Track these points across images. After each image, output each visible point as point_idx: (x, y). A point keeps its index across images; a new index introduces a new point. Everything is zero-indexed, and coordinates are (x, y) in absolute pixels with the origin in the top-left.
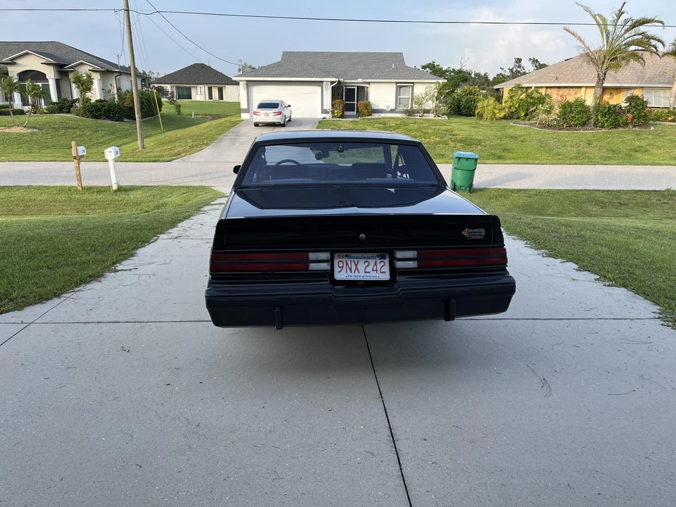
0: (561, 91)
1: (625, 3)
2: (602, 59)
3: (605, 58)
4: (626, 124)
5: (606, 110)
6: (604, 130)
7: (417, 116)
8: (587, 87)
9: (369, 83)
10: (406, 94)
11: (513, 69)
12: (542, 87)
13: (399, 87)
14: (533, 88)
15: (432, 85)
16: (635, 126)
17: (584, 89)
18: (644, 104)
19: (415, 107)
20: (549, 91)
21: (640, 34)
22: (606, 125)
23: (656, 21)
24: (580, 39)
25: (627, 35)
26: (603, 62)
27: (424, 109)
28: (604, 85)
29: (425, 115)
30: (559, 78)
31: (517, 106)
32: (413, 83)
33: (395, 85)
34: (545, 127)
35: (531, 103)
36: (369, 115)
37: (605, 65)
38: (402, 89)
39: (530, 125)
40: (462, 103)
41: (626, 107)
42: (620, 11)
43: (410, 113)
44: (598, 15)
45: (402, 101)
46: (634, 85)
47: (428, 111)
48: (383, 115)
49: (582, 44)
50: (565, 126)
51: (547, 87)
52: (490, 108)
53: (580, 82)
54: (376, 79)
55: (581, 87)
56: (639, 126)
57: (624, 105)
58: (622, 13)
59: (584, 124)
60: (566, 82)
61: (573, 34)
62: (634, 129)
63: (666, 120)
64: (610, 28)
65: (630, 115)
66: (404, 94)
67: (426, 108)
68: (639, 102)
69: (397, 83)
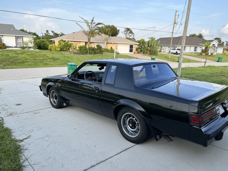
0: (75, 43)
1: (94, 18)
2: (89, 34)
3: (89, 33)
4: (97, 53)
5: (92, 49)
6: (92, 55)
7: (27, 49)
8: (82, 42)
9: (3, 36)
10: (20, 41)
11: (46, 34)
12: (69, 41)
13: (17, 38)
14: (67, 41)
15: (31, 38)
16: (99, 54)
17: (81, 42)
18: (101, 47)
19: (24, 46)
20: (72, 42)
21: (98, 27)
22: (93, 53)
23: (103, 24)
24: (81, 27)
25: (95, 27)
26: (89, 35)
27: (29, 47)
28: (90, 41)
29: (29, 49)
30: (74, 38)
31: (63, 47)
32: (23, 37)
33: (15, 37)
34: (75, 54)
35: (67, 46)
36: (5, 49)
37: (90, 36)
38: (18, 39)
39: (70, 53)
40: (41, 45)
41: (96, 48)
42: (93, 19)
43: (23, 48)
44: (86, 20)
45: (18, 44)
46: (95, 42)
47: (30, 48)
48: (11, 49)
49: (82, 29)
50: (81, 54)
51: (71, 41)
52: (54, 47)
53: (80, 40)
54: (6, 34)
55: (80, 42)
56: (101, 54)
57: (96, 47)
58: (93, 21)
59: (86, 53)
60: (76, 40)
61: (79, 25)
62: (100, 55)
63: (105, 52)
64: (90, 24)
65: (98, 51)
66: (19, 41)
67: (29, 46)
68: (100, 47)
69: (15, 36)
